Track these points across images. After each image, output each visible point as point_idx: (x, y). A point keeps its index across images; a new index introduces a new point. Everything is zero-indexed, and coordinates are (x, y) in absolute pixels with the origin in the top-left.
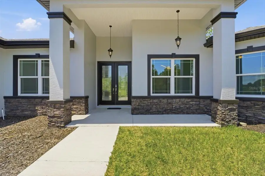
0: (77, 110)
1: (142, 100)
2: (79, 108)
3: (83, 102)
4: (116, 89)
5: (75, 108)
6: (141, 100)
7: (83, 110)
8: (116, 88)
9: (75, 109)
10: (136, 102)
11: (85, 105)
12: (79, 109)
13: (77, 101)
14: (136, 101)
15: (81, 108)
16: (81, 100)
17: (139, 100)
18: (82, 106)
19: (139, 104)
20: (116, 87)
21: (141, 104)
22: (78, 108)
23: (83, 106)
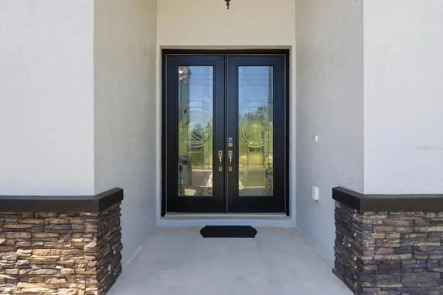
0: (51, 276)
1: (419, 220)
2: (65, 266)
3: (90, 228)
4: (230, 154)
5: (41, 264)
6: (418, 218)
7: (86, 277)
8: (230, 149)
9: (40, 271)
10: (389, 229)
11: (100, 246)
12: (64, 271)
13: (56, 221)
14: (384, 224)
15: (73, 265)
16: (76, 215)
17: (402, 221)
18: (83, 254)
19: (402, 238)
20: (230, 145)
21: (417, 239)
22: (57, 262)
23: (89, 253)
